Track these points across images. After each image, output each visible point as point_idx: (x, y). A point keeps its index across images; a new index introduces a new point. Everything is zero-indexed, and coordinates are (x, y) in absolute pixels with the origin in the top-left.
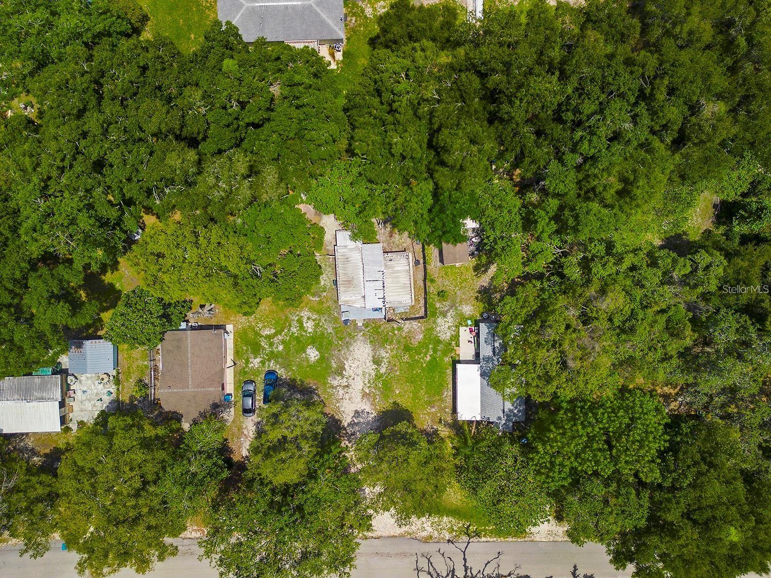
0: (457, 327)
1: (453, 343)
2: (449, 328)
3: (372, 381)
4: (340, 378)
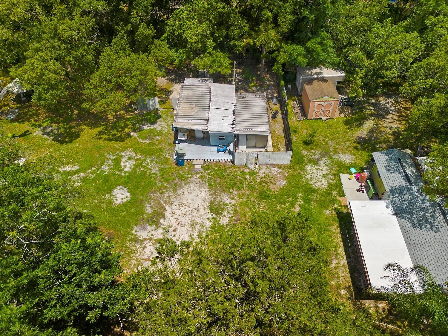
0: (337, 175)
1: (334, 193)
2: (324, 176)
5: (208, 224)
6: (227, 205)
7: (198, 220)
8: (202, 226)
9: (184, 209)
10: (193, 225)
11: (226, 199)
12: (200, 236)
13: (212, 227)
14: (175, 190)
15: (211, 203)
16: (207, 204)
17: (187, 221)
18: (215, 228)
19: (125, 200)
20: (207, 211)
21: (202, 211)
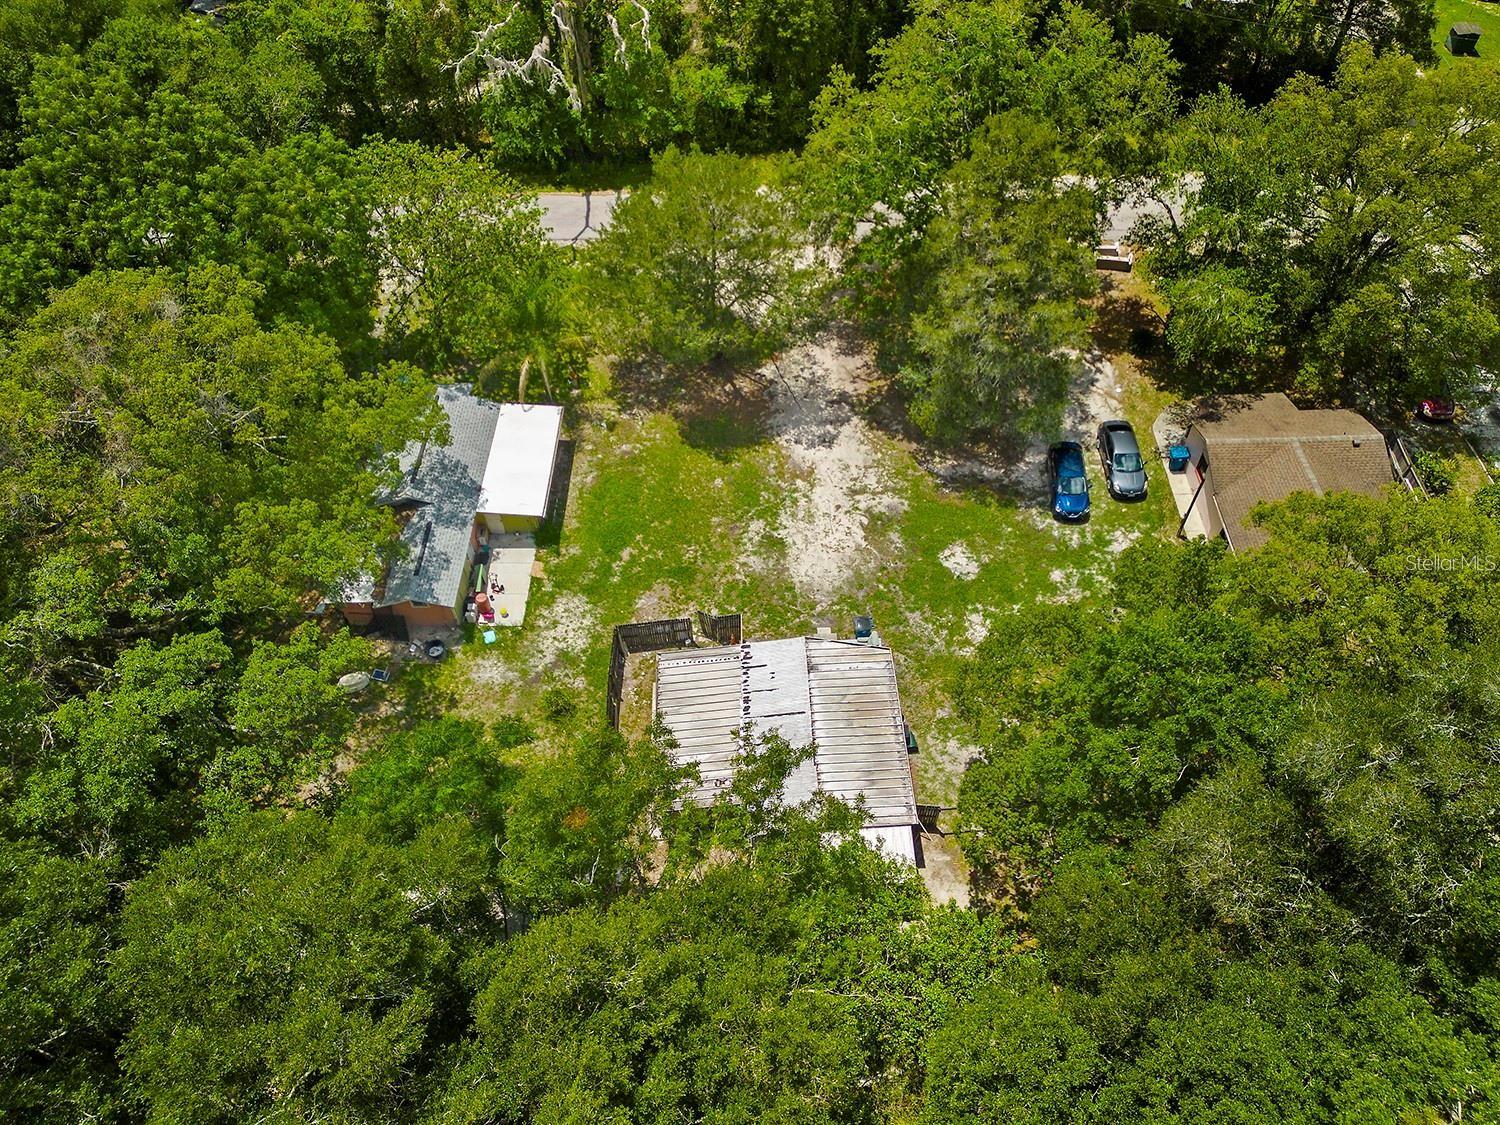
0: (528, 625)
1: (548, 588)
2: (555, 624)
3: (788, 502)
4: (876, 510)
5: (784, 519)
6: (755, 553)
7: (802, 525)
8: (793, 515)
9: (831, 540)
10: (810, 518)
11: (756, 563)
12: (795, 501)
13: (776, 515)
14: (858, 574)
15: (784, 555)
16: (792, 552)
17: (821, 523)
18: (770, 513)
19: (947, 552)
20: (789, 540)
21: (799, 539)
